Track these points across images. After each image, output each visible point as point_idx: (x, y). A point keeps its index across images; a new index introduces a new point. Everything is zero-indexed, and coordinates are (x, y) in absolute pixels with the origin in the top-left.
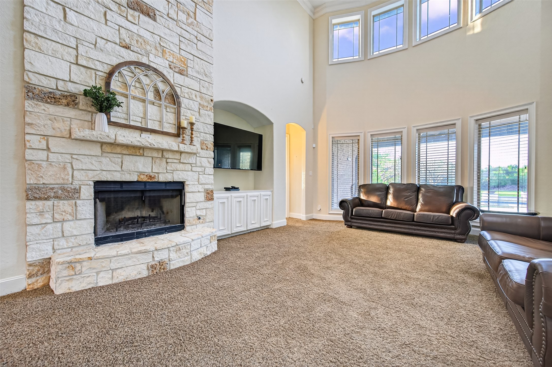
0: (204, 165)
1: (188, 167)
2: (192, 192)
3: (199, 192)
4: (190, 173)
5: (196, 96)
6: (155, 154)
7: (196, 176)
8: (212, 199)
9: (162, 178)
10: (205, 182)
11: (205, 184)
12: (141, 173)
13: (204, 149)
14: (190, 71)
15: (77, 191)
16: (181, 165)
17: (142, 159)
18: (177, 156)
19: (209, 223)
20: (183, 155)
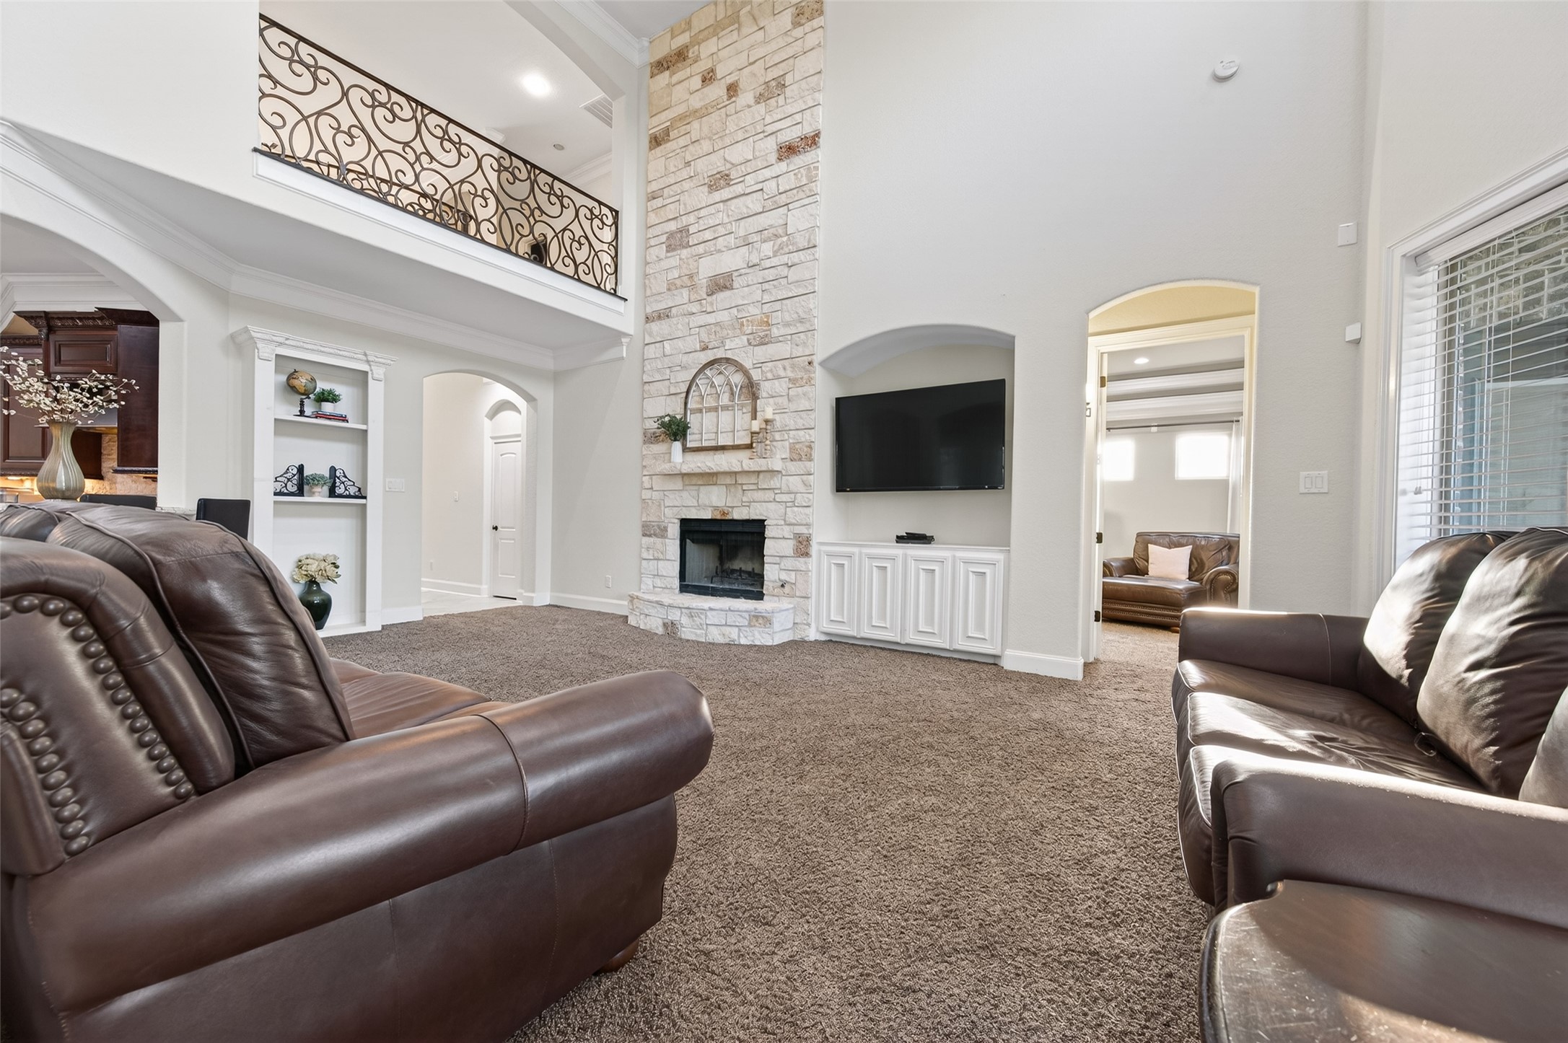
0: (793, 488)
1: (770, 495)
2: (773, 538)
3: (784, 538)
4: (772, 506)
5: (785, 369)
6: (728, 481)
7: (781, 508)
8: (807, 554)
9: (737, 515)
10: (794, 521)
11: (796, 525)
12: (716, 508)
13: (795, 460)
14: (775, 332)
15: (665, 529)
16: (760, 493)
17: (715, 488)
18: (753, 480)
19: (802, 599)
20: (761, 476)
